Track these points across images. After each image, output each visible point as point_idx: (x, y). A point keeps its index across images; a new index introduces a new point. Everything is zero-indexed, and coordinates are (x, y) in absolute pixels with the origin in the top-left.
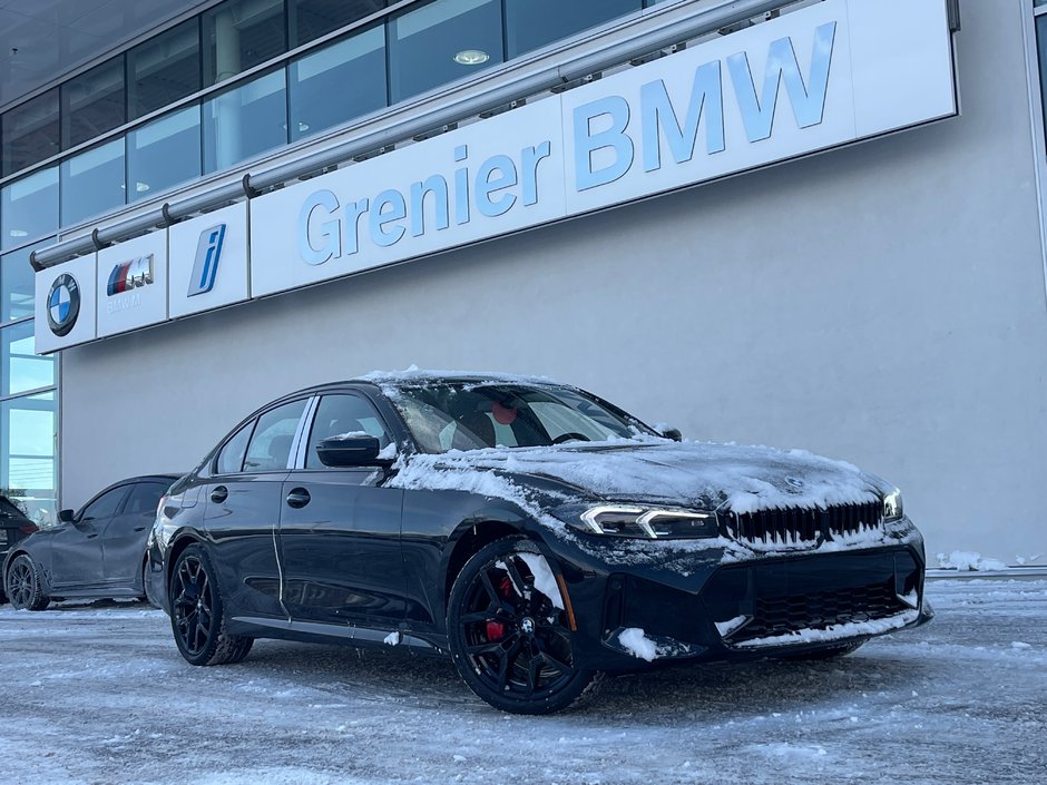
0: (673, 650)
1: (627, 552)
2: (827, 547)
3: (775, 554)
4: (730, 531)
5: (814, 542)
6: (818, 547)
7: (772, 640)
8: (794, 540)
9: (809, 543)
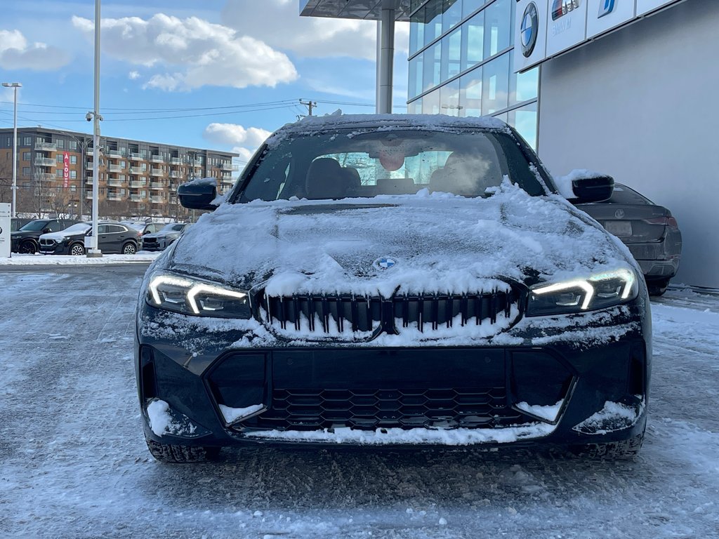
0: (180, 429)
1: (162, 325)
2: (386, 341)
3: (304, 343)
4: (263, 314)
5: (369, 334)
6: (370, 339)
7: (292, 435)
8: (340, 329)
9: (360, 335)
